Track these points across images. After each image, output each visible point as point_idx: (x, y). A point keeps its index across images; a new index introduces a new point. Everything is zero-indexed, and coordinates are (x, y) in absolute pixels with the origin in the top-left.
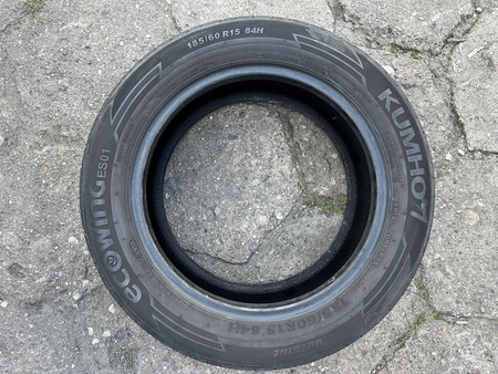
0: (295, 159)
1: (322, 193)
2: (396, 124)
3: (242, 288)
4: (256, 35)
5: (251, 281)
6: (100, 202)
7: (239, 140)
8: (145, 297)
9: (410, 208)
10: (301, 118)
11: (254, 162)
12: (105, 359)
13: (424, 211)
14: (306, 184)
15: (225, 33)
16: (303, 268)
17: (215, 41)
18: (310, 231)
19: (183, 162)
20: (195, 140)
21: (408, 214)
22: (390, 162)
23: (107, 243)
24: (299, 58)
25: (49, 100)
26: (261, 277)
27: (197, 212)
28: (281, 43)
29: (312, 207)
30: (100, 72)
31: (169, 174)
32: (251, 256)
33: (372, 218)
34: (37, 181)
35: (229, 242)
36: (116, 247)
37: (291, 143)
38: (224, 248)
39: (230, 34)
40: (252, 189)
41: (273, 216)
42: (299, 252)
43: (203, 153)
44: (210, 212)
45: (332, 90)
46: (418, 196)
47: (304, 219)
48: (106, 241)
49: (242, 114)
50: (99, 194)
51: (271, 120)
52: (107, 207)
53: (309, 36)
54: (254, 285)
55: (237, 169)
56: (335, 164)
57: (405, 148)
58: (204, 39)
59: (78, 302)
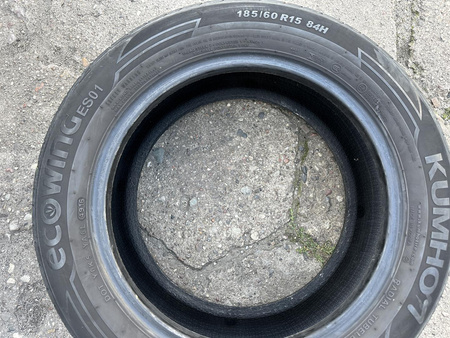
0: (297, 184)
1: (309, 231)
2: (434, 196)
3: (182, 296)
4: (317, 32)
5: (196, 291)
6: (67, 140)
7: (247, 140)
8: (68, 268)
9: (409, 300)
10: (321, 145)
11: (252, 168)
12: (12, 304)
13: (425, 310)
14: (297, 214)
15: (284, 17)
16: (256, 302)
17: (269, 20)
18: (280, 267)
19: (181, 137)
20: (202, 121)
21: (405, 306)
22: (408, 236)
23: (55, 189)
24: (353, 77)
25: (77, 19)
26: (208, 292)
27: (171, 194)
28: (340, 53)
29: (294, 241)
30: (139, 13)
31: (161, 143)
32: (207, 264)
33: (361, 291)
34: (29, 94)
35: (191, 240)
36: (62, 198)
37: (299, 166)
38: (183, 244)
39: (289, 19)
40: (239, 195)
41: (248, 233)
42: (259, 283)
43: (205, 137)
44: (185, 200)
45: (375, 128)
46: (425, 289)
47: (279, 251)
48: (54, 186)
49: (262, 114)
50: (70, 131)
51: (288, 133)
52: (71, 150)
53: (375, 57)
54: (196, 299)
55: (233, 168)
56: (336, 207)
57: (432, 229)
58: (259, 13)
59: (13, 233)
